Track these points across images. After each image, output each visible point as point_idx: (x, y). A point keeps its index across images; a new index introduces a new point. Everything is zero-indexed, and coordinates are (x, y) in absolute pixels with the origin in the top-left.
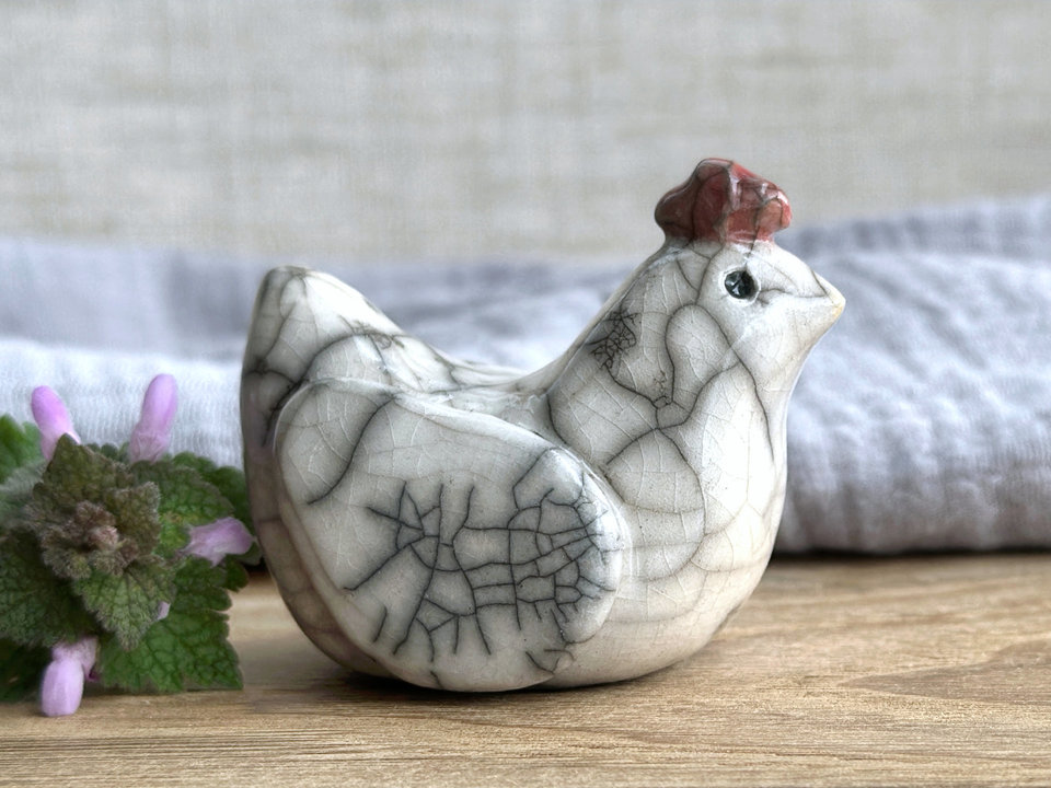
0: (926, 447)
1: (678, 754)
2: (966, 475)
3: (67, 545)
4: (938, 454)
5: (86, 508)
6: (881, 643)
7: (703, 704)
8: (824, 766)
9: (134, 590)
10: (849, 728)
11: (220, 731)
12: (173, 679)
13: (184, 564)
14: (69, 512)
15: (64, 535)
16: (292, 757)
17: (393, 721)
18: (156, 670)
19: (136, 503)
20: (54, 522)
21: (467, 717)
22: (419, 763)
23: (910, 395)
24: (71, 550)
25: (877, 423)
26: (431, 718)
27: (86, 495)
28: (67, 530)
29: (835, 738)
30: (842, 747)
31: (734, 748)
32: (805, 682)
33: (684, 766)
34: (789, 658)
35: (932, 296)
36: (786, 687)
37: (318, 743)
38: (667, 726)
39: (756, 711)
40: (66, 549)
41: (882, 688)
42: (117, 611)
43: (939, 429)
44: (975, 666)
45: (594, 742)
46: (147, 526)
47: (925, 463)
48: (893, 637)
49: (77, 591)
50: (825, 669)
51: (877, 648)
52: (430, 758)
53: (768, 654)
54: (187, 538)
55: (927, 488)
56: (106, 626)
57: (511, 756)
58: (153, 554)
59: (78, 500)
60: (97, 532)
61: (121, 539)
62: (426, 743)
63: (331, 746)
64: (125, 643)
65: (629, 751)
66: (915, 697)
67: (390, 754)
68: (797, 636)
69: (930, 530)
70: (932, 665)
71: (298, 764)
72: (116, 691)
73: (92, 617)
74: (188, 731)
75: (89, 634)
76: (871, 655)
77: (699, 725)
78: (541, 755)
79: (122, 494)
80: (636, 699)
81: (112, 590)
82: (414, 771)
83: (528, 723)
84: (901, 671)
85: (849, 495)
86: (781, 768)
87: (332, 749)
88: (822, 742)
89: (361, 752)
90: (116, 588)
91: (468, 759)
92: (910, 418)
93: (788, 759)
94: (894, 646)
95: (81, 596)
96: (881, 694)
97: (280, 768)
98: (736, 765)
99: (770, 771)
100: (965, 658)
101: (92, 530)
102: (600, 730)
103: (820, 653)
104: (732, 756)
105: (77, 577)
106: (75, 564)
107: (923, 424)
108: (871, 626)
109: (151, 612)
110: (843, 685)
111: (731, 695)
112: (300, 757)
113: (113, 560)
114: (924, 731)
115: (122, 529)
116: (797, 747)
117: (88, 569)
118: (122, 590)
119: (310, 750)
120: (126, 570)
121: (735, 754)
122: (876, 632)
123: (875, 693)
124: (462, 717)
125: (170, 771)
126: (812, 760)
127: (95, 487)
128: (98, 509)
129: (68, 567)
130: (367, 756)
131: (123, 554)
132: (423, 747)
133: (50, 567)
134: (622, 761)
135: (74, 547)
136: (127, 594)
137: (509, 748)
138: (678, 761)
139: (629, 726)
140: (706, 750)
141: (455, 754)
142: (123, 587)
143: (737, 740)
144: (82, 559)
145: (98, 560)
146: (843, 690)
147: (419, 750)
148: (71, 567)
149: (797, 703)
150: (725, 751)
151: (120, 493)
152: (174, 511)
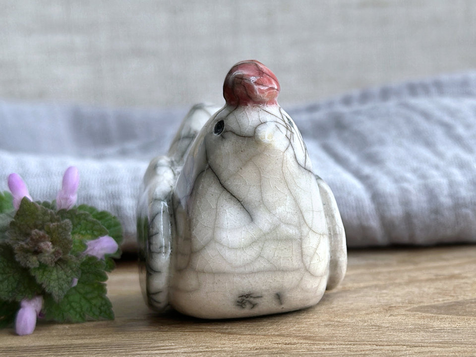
0: (446, 192)
1: (328, 346)
2: (465, 206)
3: (27, 251)
4: (451, 196)
5: (36, 232)
7: (339, 322)
8: (400, 351)
9: (60, 272)
10: (411, 332)
11: (103, 340)
12: (81, 316)
13: (85, 259)
14: (28, 235)
15: (25, 246)
16: (138, 353)
17: (187, 333)
18: (72, 311)
19: (60, 230)
20: (21, 240)
21: (224, 331)
23: (437, 167)
24: (29, 254)
25: (421, 182)
26: (206, 332)
27: (36, 227)
28: (27, 244)
29: (404, 336)
30: (408, 341)
31: (355, 343)
32: (389, 310)
33: (330, 352)
34: (381, 299)
35: (447, 119)
36: (380, 312)
37: (151, 345)
38: (322, 333)
39: (366, 324)
40: (27, 253)
41: (427, 312)
42: (52, 284)
43: (452, 184)
44: (472, 299)
45: (286, 341)
46: (66, 241)
47: (445, 200)
48: (432, 286)
49: (33, 274)
50: (399, 303)
51: (424, 291)
52: (206, 351)
53: (371, 296)
54: (85, 247)
55: (447, 213)
56: (47, 291)
57: (245, 349)
58: (69, 254)
59: (31, 229)
60: (42, 244)
61: (53, 248)
62: (204, 344)
63: (158, 347)
64: (56, 298)
65: (303, 346)
66: (443, 316)
67: (186, 350)
68: (385, 287)
69: (448, 234)
70: (451, 300)
72: (52, 322)
73: (40, 286)
74: (87, 341)
75: (38, 295)
76: (421, 295)
77: (338, 332)
78: (261, 349)
79: (54, 225)
80: (306, 320)
81: (49, 273)
84: (436, 303)
85: (408, 217)
86: (378, 352)
88: (398, 338)
89: (172, 349)
90: (51, 272)
91: (225, 351)
92: (437, 179)
93: (382, 347)
94: (432, 291)
95: (35, 276)
96: (427, 314)
98: (356, 351)
99: (373, 353)
100: (467, 296)
101: (39, 244)
102: (289, 336)
103: (397, 295)
104: (354, 347)
105: (32, 267)
106: (31, 261)
107: (444, 181)
108: (421, 281)
109: (69, 283)
110: (408, 310)
111: (353, 316)
112: (142, 352)
113: (50, 258)
114: (448, 332)
115: (54, 243)
116: (386, 341)
117: (38, 262)
118: (54, 273)
119: (147, 349)
120: (56, 263)
121: (355, 346)
122: (423, 284)
123: (423, 314)
124: (221, 331)
126: (394, 348)
127: (40, 222)
128: (42, 233)
129: (28, 262)
131: (55, 255)
132: (202, 346)
133: (19, 262)
134: (300, 351)
135: (31, 252)
136: (57, 274)
137: (245, 345)
138: (328, 349)
139: (304, 333)
140: (342, 344)
141: (219, 349)
142: (55, 271)
143: (356, 339)
144: (35, 258)
145: (43, 258)
146: (408, 313)
147: (201, 348)
148: (30, 262)
149: (386, 320)
150: (351, 344)
151: (53, 225)
152: (79, 233)
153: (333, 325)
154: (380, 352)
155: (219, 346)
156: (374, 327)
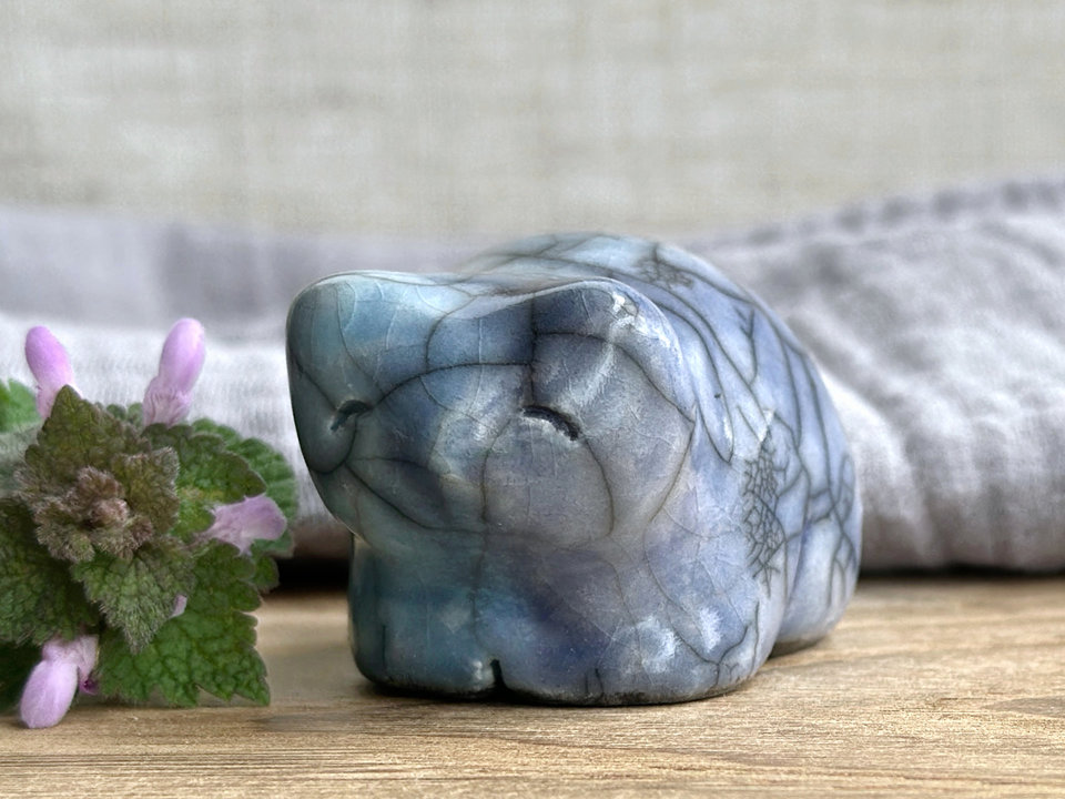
1: (784, 777)
3: (64, 520)
5: (90, 474)
6: (1034, 665)
7: (814, 726)
8: (964, 791)
9: (145, 578)
10: (995, 752)
11: (225, 748)
12: (186, 690)
13: (206, 550)
14: (71, 481)
15: (62, 508)
16: (312, 776)
17: (436, 740)
18: (165, 679)
19: (150, 472)
20: (51, 493)
21: (526, 737)
22: (467, 783)
24: (70, 527)
26: (482, 737)
27: (89, 461)
28: (68, 503)
29: (975, 761)
30: (986, 771)
31: (853, 771)
32: (940, 705)
33: (791, 789)
36: (917, 709)
37: (344, 761)
38: (770, 748)
39: (881, 733)
40: (65, 525)
41: (1030, 711)
42: (124, 604)
45: (681, 764)
46: (162, 500)
48: (1049, 658)
49: (77, 578)
50: (966, 691)
51: (1030, 670)
52: (481, 778)
54: (210, 519)
56: (111, 621)
57: (579, 777)
58: (168, 535)
59: (78, 467)
60: (104, 505)
61: (131, 515)
62: (475, 763)
63: (357, 765)
64: (133, 642)
65: (724, 773)
67: (430, 773)
71: (320, 782)
72: (115, 703)
73: (94, 609)
75: (89, 632)
76: (1021, 677)
77: (810, 747)
78: (616, 776)
79: (135, 461)
81: (118, 578)
82: (460, 791)
83: (600, 743)
84: (1058, 693)
86: (911, 792)
87: (361, 768)
88: (961, 765)
89: (396, 771)
90: (123, 576)
91: (527, 779)
93: (920, 783)
94: (1049, 668)
95: (82, 583)
96: (1035, 717)
97: (297, 787)
101: (97, 504)
102: (688, 751)
103: (960, 674)
104: (850, 779)
105: (77, 560)
106: (75, 544)
108: (1022, 647)
109: (164, 606)
110: (987, 707)
111: (851, 716)
112: (320, 776)
113: (122, 540)
115: (133, 503)
116: (931, 770)
117: (91, 549)
118: (131, 579)
119: (334, 768)
120: (136, 554)
121: (854, 778)
122: (1029, 653)
123: (1026, 716)
124: (519, 736)
125: (163, 788)
126: (949, 784)
127: (101, 452)
128: (104, 476)
129: (67, 547)
130: (405, 775)
131: (134, 533)
132: (471, 767)
133: (45, 547)
134: (715, 783)
135: (74, 524)
136: (136, 583)
137: (578, 769)
138: (781, 783)
139: (724, 748)
140: (819, 773)
141: (511, 775)
142: (132, 574)
143: (855, 763)
144: (85, 538)
145: (103, 539)
146: (988, 712)
147: (468, 770)
148: (71, 547)
149: (931, 725)
150: (842, 774)
151: (133, 460)
152: (196, 485)
153: (797, 733)
154: (917, 792)
155: (514, 769)
156: (901, 740)
